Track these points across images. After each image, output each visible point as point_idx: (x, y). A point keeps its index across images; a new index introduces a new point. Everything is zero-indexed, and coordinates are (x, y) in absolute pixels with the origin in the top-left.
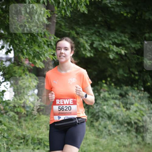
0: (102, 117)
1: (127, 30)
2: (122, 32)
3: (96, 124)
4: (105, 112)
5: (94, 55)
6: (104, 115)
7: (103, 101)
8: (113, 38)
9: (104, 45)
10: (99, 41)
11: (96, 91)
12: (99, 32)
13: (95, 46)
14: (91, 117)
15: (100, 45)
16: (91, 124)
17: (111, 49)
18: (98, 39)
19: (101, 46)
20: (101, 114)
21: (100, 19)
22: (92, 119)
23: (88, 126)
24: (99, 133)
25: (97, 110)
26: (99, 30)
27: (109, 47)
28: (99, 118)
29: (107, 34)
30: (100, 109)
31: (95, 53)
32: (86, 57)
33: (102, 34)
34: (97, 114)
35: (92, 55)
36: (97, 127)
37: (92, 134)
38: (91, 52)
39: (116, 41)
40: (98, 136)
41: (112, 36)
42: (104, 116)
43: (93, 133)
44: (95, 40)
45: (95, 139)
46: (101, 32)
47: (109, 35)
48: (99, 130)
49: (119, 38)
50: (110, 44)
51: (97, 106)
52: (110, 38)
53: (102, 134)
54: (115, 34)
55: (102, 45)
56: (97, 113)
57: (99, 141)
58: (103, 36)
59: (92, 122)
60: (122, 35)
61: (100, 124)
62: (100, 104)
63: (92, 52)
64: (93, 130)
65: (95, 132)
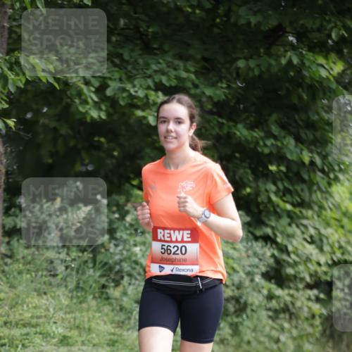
0: (130, 275)
1: (191, 52)
2: (180, 57)
3: (115, 293)
4: (136, 262)
5: (109, 115)
6: (134, 269)
7: (131, 234)
8: (156, 71)
9: (132, 91)
10: (121, 80)
11: (115, 209)
12: (120, 56)
13: (109, 92)
14: (101, 276)
15: (124, 90)
16: (102, 293)
17: (151, 101)
18: (117, 76)
19: (125, 95)
20: (126, 267)
21: (122, 22)
22: (103, 281)
23: (94, 297)
24: (122, 316)
25: (117, 257)
26: (121, 51)
27: (147, 96)
28: (122, 278)
29: (141, 61)
30: (125, 252)
31: (111, 111)
32: (88, 119)
33: (128, 62)
34: (118, 267)
35: (104, 116)
36: (116, 299)
37: (105, 318)
38: (100, 109)
39: (164, 80)
40: (120, 324)
41: (154, 67)
42: (135, 273)
43: (107, 315)
44: (110, 79)
45: (113, 331)
46: (126, 57)
47: (147, 65)
48: (122, 309)
49: (173, 73)
50: (149, 88)
51: (116, 246)
52: (148, 72)
53: (129, 318)
54: (161, 61)
55: (128, 91)
56: (116, 263)
57: (121, 335)
58: (129, 67)
59: (104, 287)
60: (181, 64)
61: (125, 293)
62: (125, 241)
63: (104, 108)
64: (107, 309)
65: (111, 314)
